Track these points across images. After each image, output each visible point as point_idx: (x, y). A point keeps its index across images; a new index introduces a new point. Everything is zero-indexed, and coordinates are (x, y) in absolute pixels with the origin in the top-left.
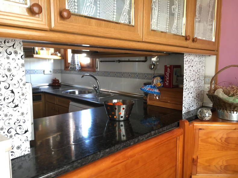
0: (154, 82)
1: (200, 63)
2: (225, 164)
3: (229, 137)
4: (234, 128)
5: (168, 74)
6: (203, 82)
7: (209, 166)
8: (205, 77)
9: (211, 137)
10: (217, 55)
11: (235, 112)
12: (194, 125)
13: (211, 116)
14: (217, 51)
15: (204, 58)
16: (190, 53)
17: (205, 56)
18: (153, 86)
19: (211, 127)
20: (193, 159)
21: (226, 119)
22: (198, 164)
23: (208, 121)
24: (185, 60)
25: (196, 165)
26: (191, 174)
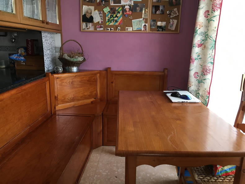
0: (19, 52)
1: (52, 38)
2: (73, 97)
3: (73, 81)
4: (75, 76)
5: (30, 46)
6: (55, 51)
7: (65, 99)
8: (55, 48)
9: (63, 82)
10: (61, 33)
11: (75, 67)
12: (53, 76)
13: (62, 70)
14: (61, 30)
15: (53, 35)
16: (45, 32)
17: (54, 33)
18: (18, 55)
19: (63, 76)
20: (55, 97)
21: (71, 71)
22: (59, 99)
23: (61, 73)
24: (43, 35)
25: (57, 100)
26: (55, 105)
